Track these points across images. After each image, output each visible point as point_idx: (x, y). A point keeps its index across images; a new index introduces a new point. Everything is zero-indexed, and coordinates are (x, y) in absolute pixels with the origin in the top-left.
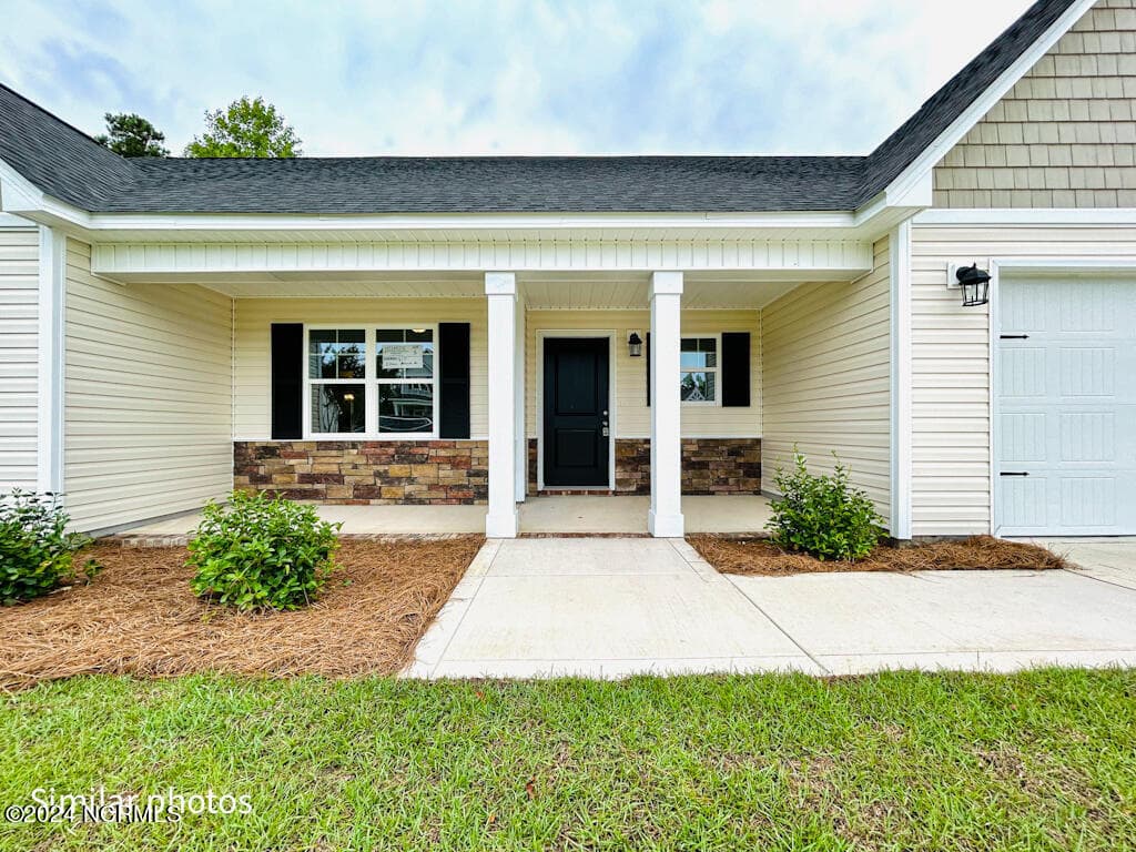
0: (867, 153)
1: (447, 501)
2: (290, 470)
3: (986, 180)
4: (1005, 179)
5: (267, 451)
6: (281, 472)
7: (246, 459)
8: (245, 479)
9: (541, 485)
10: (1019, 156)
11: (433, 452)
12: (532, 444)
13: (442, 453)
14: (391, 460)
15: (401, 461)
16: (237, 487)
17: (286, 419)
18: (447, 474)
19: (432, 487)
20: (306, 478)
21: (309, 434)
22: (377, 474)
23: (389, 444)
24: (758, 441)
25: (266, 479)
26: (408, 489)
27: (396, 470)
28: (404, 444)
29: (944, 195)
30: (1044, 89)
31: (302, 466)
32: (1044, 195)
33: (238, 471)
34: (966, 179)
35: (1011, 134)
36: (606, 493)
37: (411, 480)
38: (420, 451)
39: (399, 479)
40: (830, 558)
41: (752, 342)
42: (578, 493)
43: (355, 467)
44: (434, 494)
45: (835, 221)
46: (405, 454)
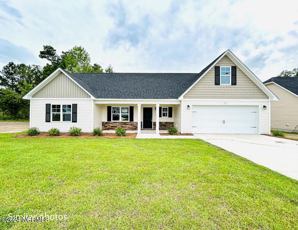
0: (199, 73)
1: (130, 130)
2: (110, 125)
3: (191, 96)
4: (193, 96)
5: (107, 123)
6: (108, 126)
7: (104, 124)
8: (104, 127)
9: (143, 128)
10: (195, 93)
11: (128, 123)
12: (141, 122)
13: (130, 123)
14: (123, 124)
15: (124, 125)
16: (102, 127)
17: (109, 119)
18: (130, 126)
19: (128, 128)
20: (112, 127)
21: (112, 121)
22: (121, 126)
23: (123, 122)
24: (173, 122)
25: (106, 127)
26: (125, 128)
27: (124, 126)
28: (125, 122)
29: (184, 97)
30: (197, 86)
31: (111, 125)
32: (197, 97)
33: (103, 126)
34: (189, 96)
35: (194, 91)
36: (152, 129)
37: (126, 127)
38: (127, 123)
39: (124, 127)
40: (172, 135)
41: (173, 108)
42: (148, 129)
43: (118, 125)
44: (129, 129)
45: (176, 100)
46: (125, 124)
